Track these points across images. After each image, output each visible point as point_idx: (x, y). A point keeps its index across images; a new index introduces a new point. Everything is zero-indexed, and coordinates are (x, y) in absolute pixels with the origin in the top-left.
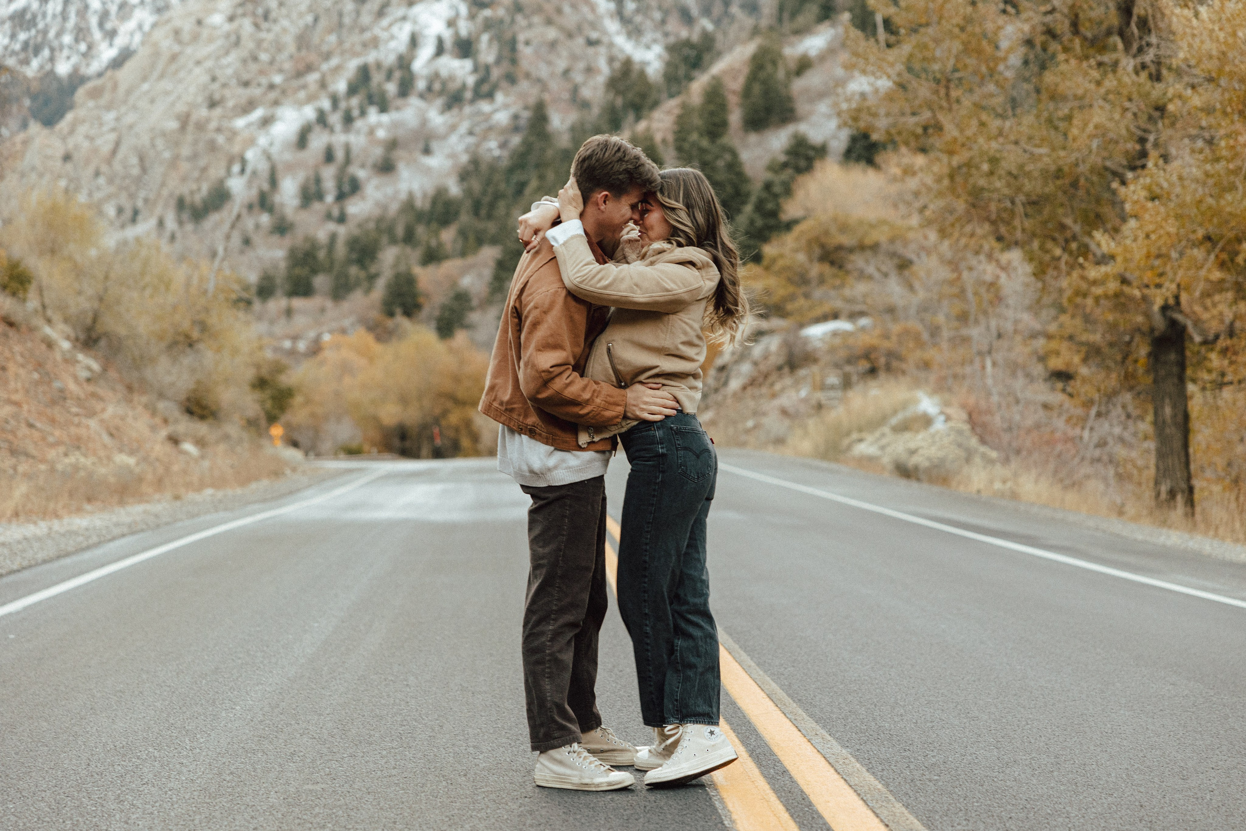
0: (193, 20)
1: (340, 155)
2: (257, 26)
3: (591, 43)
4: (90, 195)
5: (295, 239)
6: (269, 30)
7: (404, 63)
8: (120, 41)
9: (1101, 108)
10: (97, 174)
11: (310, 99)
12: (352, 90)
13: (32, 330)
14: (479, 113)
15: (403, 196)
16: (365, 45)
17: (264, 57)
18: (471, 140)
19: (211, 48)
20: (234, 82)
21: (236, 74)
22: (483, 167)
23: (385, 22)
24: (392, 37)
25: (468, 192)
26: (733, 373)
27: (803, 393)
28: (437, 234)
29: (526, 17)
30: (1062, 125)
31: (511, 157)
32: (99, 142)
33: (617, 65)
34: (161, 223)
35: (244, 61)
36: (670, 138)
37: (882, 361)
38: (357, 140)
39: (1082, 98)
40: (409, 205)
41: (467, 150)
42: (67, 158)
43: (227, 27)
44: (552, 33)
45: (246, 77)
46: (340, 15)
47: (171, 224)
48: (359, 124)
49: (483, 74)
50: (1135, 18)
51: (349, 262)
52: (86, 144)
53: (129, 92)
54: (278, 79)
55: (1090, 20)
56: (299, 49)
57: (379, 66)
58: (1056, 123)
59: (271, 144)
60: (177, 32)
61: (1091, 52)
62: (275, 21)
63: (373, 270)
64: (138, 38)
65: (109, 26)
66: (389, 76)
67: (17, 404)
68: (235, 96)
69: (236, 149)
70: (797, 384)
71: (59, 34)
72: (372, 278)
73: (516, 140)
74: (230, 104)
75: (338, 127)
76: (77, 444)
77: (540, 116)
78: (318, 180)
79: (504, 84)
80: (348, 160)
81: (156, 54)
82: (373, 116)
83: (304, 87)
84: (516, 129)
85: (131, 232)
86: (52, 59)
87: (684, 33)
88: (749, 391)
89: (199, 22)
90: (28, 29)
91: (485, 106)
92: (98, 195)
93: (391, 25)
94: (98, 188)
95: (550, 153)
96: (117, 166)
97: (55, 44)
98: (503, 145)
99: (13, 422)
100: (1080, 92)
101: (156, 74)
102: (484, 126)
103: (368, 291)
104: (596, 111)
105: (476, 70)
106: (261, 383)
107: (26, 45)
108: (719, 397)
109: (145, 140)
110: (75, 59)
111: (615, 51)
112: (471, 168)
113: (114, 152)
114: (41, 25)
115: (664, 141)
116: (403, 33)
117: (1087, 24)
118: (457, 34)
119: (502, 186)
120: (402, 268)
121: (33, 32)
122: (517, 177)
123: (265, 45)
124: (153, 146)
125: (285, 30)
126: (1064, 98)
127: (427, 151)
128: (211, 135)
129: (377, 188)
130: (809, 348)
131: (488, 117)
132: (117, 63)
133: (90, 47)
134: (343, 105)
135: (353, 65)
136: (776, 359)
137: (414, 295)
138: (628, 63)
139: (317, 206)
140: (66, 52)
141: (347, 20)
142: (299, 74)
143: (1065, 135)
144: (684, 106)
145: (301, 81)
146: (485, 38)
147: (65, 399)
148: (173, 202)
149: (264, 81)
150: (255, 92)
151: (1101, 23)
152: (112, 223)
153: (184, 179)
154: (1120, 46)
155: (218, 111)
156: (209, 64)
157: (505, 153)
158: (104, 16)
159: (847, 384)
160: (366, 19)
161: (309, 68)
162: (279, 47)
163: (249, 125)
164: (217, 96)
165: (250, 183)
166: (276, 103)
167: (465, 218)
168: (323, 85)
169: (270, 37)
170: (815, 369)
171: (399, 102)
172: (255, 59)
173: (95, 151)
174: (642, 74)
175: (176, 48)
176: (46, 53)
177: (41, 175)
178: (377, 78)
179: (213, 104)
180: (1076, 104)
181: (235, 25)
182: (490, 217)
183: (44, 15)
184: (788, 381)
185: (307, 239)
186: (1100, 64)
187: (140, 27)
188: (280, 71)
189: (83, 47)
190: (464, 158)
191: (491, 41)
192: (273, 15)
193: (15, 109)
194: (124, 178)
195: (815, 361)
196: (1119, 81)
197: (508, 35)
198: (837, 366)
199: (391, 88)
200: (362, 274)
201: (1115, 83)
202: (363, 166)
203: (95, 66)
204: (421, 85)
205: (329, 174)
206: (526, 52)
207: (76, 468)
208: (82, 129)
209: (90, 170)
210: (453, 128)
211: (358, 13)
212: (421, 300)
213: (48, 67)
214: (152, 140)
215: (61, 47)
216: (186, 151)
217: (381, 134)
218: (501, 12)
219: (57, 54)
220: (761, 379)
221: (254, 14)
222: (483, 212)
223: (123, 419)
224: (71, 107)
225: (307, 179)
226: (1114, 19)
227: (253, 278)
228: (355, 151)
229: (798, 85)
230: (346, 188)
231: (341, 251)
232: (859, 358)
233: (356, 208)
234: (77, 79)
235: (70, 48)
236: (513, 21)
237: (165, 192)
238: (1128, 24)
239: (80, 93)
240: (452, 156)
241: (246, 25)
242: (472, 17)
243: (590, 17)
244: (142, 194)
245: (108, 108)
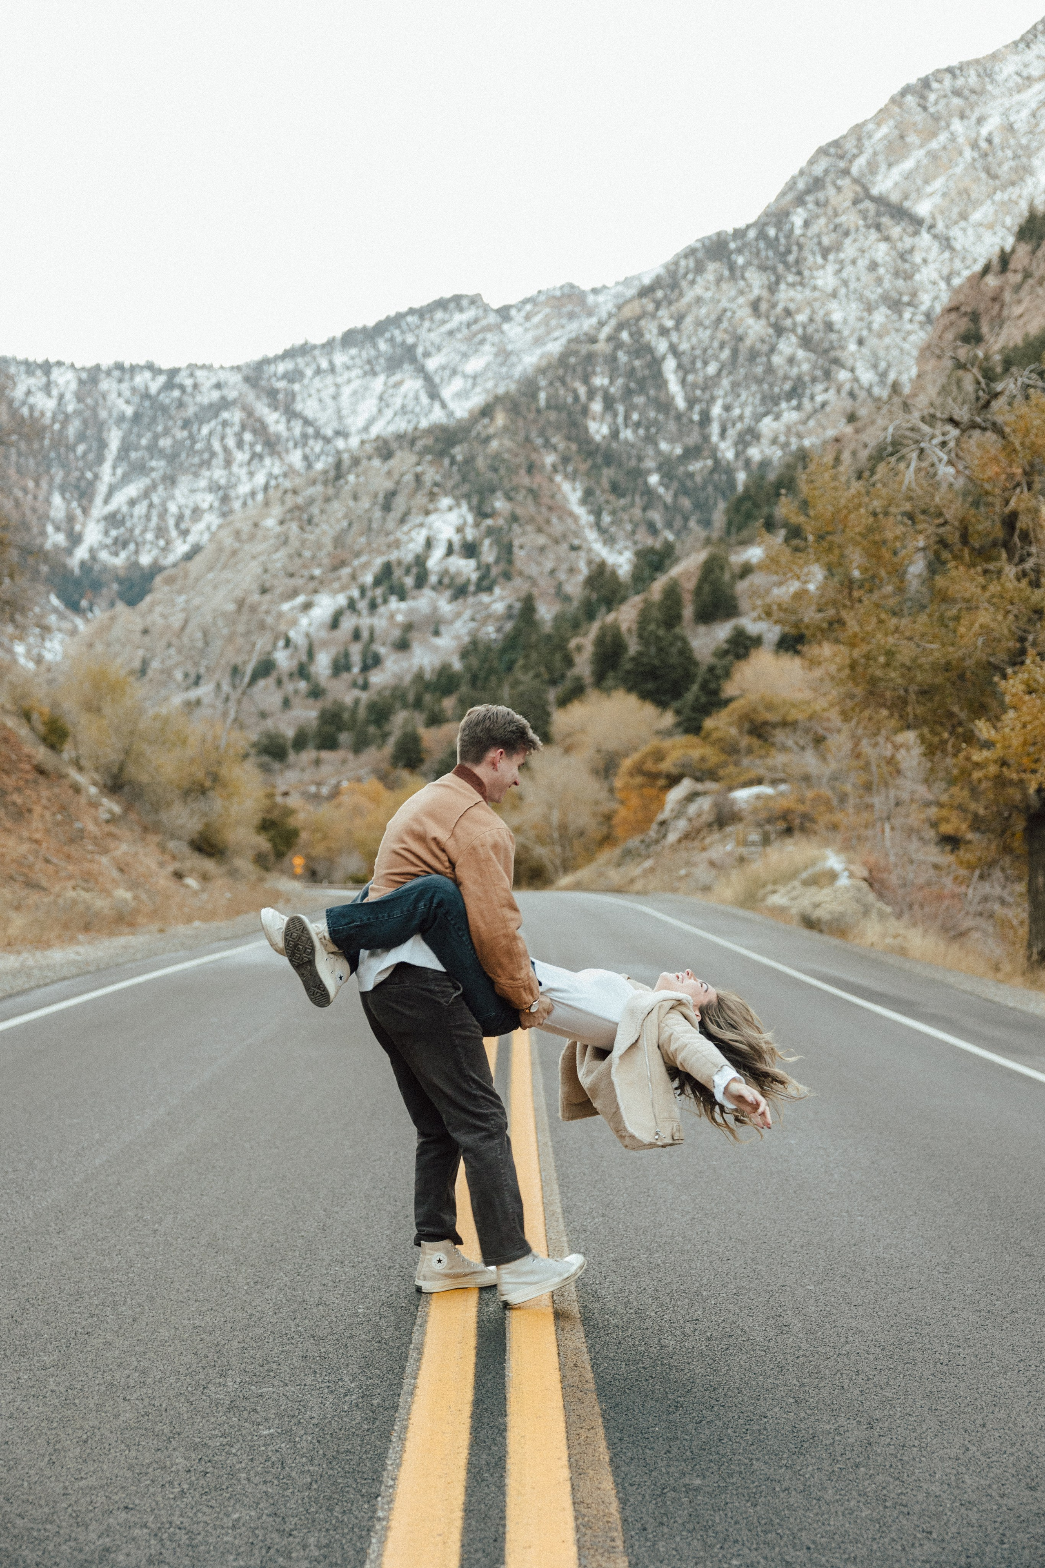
0: (250, 523)
1: (365, 634)
2: (302, 528)
3: (574, 548)
4: (163, 662)
5: (327, 702)
6: (312, 532)
7: (420, 561)
8: (192, 539)
9: (986, 609)
10: (169, 645)
11: (343, 588)
12: (377, 582)
13: (62, 776)
14: (480, 603)
15: (415, 669)
16: (389, 546)
17: (307, 554)
18: (473, 625)
19: (263, 546)
20: (281, 573)
21: (284, 568)
22: (481, 647)
23: (405, 528)
24: (412, 540)
25: (468, 668)
26: (671, 828)
27: (729, 847)
28: (439, 700)
29: (521, 526)
30: (952, 624)
31: (504, 640)
32: (171, 619)
33: (594, 567)
34: (218, 686)
35: (291, 557)
36: (634, 627)
37: (797, 822)
38: (380, 622)
39: (968, 601)
40: (419, 677)
41: (469, 633)
42: (145, 632)
43: (278, 529)
44: (542, 540)
45: (291, 569)
46: (370, 521)
47: (226, 688)
48: (382, 609)
49: (485, 571)
50: (1017, 531)
51: (368, 722)
52: (160, 621)
53: (197, 580)
54: (317, 572)
55: (978, 532)
56: (335, 548)
57: (399, 563)
58: (946, 621)
59: (310, 625)
60: (237, 534)
61: (978, 560)
62: (317, 525)
63: (387, 728)
64: (206, 537)
65: (183, 526)
66: (408, 572)
67: (36, 842)
68: (283, 584)
69: (282, 627)
70: (723, 841)
71: (144, 531)
72: (385, 736)
73: (509, 626)
74: (278, 591)
75: (365, 612)
76: (88, 879)
77: (528, 607)
78: (347, 655)
79: (501, 580)
80: (372, 639)
81: (220, 550)
82: (394, 603)
83: (338, 578)
84: (509, 616)
85: (193, 694)
86: (137, 552)
87: (650, 542)
88: (683, 844)
89: (256, 525)
90: (117, 528)
91: (485, 598)
92: (169, 663)
93: (410, 530)
94: (170, 657)
95: (534, 637)
96: (185, 640)
97: (140, 539)
98: (498, 630)
99: (31, 858)
100: (967, 595)
101: (219, 566)
102: (484, 613)
103: (380, 748)
104: (575, 604)
105: (478, 568)
106: (266, 826)
107: (116, 541)
108: (658, 848)
109: (209, 619)
110: (155, 552)
111: (593, 556)
112: (471, 648)
113: (183, 628)
114: (128, 524)
115: (629, 630)
116: (420, 537)
117: (976, 536)
118: (464, 538)
119: (496, 664)
120: (409, 729)
121: (122, 530)
122: (507, 657)
123: (308, 544)
124: (215, 624)
125: (324, 533)
126: (954, 601)
127: (437, 633)
128: (261, 616)
129: (395, 662)
130: (736, 808)
131: (487, 607)
132: (189, 557)
133: (168, 543)
134: (369, 594)
135: (379, 562)
136: (708, 817)
137: (419, 752)
138: (602, 565)
139: (345, 676)
140: (148, 547)
141: (375, 525)
142: (335, 568)
143: (955, 631)
144: (646, 601)
145: (336, 574)
146: (487, 542)
147: (82, 838)
148: (229, 670)
149: (306, 573)
150: (298, 582)
151: (988, 535)
152: (179, 686)
153: (239, 651)
154: (1004, 556)
155: (267, 597)
156: (262, 558)
157: (500, 636)
158: (180, 518)
159: (766, 841)
160: (390, 525)
161: (343, 564)
162: (319, 546)
163: (293, 608)
164: (268, 585)
165: (291, 657)
166: (316, 591)
167: (464, 689)
168: (354, 577)
169: (312, 537)
170: (740, 827)
171: (416, 593)
172: (300, 555)
173: (168, 627)
174: (614, 574)
175: (237, 545)
176: (132, 547)
177: (124, 646)
178: (397, 573)
179: (264, 591)
180: (964, 605)
181: (285, 527)
182: (484, 689)
183: (132, 516)
184: (716, 836)
185: (335, 702)
186: (985, 572)
187: (208, 528)
188: (320, 565)
189: (162, 543)
190: (466, 639)
191: (491, 544)
192: (316, 520)
193: (105, 591)
194: (190, 649)
195: (741, 820)
196: (1002, 585)
197: (506, 540)
198: (759, 825)
199: (409, 581)
200: (378, 732)
201: (999, 588)
202: (384, 644)
203: (171, 559)
204: (433, 579)
205: (356, 650)
206: (520, 555)
207: (75, 902)
208: (158, 609)
209: (163, 643)
210: (458, 615)
211: (384, 520)
212: (424, 755)
213: (133, 558)
214: (214, 618)
215: (144, 542)
216: (241, 628)
217: (400, 618)
218: (500, 522)
219: (140, 548)
220: (693, 834)
221: (300, 519)
222: (479, 684)
223: (135, 855)
224: (150, 591)
225: (338, 654)
226: (999, 533)
227: (290, 733)
228: (378, 631)
229: (742, 586)
230: (370, 661)
231: (362, 712)
232: (778, 819)
233: (377, 678)
234: (156, 569)
235: (151, 543)
236: (510, 529)
237: (223, 662)
238: (1012, 535)
239: (158, 580)
240: (457, 637)
241: (294, 527)
242: (477, 525)
243: (573, 527)
244: (204, 663)
245: (180, 592)
